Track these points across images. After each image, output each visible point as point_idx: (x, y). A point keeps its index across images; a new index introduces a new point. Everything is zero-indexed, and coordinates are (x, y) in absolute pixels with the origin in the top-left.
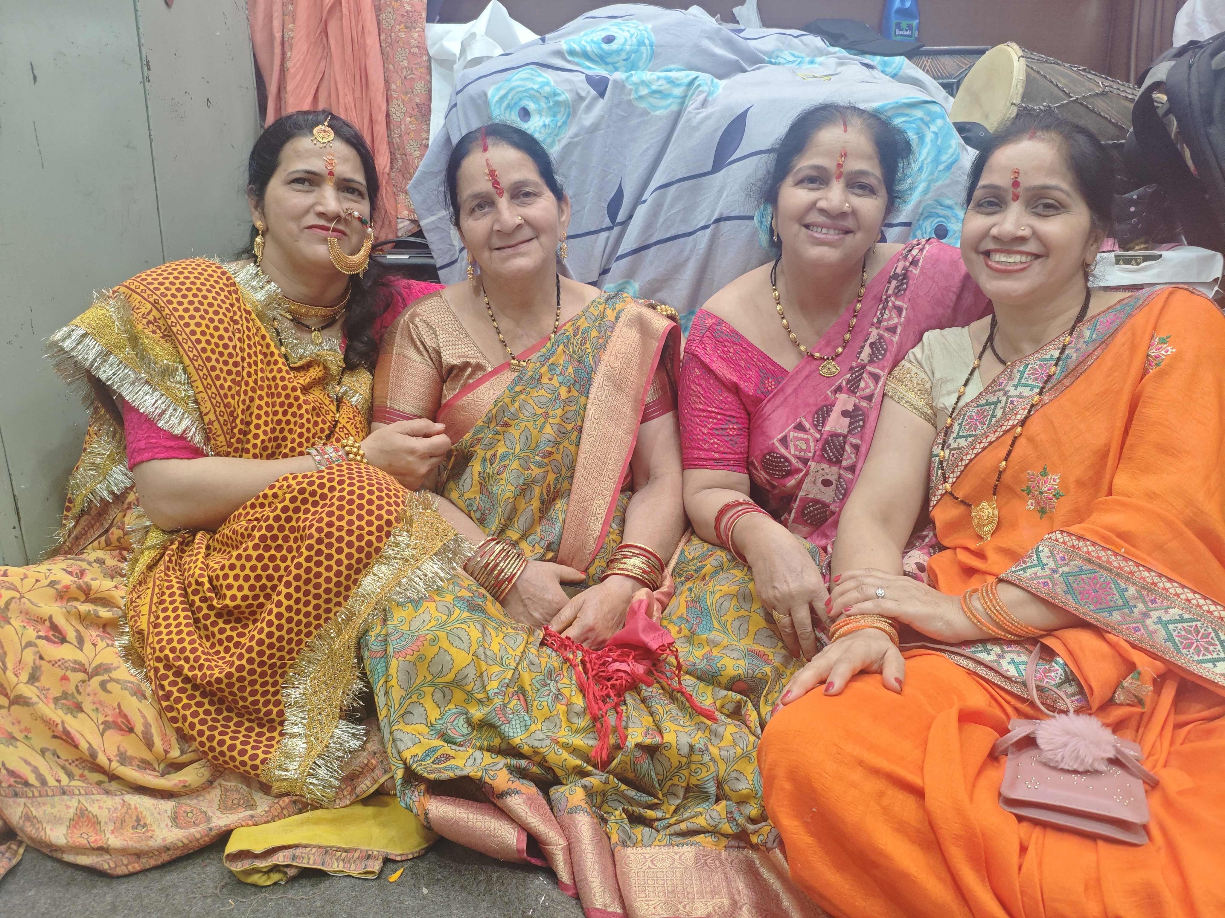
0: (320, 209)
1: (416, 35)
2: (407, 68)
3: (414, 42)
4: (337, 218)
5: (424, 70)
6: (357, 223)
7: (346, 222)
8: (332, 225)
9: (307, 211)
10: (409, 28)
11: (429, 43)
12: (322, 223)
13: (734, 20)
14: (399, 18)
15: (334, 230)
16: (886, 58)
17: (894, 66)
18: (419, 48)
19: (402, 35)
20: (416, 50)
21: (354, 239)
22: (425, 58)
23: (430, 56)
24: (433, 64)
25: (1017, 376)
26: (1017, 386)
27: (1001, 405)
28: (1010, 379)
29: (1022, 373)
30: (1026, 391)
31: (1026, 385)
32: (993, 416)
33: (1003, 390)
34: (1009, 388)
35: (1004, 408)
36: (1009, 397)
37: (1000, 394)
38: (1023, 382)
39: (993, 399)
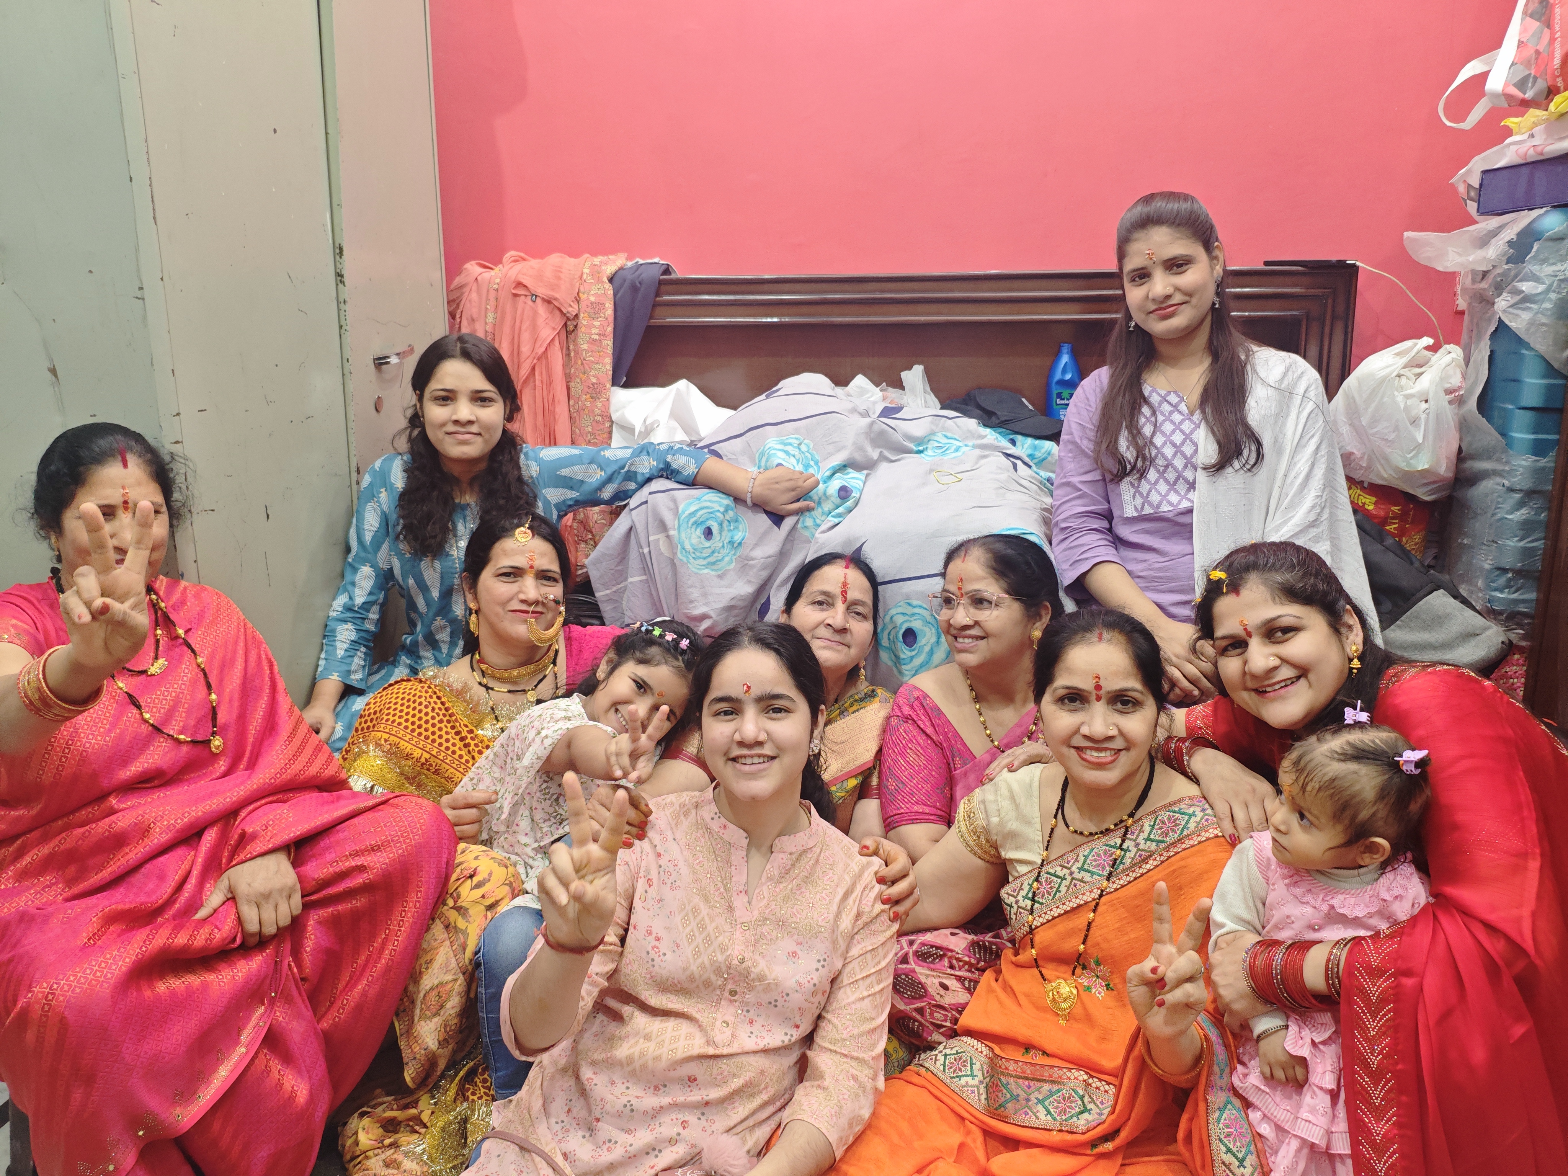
0: (522, 596)
1: (599, 405)
2: (592, 434)
3: (597, 411)
4: (537, 603)
5: (606, 435)
6: (552, 604)
7: (543, 604)
8: (531, 609)
9: (511, 599)
10: (594, 398)
11: (612, 409)
12: (524, 607)
13: (899, 385)
14: (586, 389)
15: (533, 612)
17: (1044, 451)
18: (602, 416)
19: (588, 404)
20: (599, 418)
21: (549, 616)
22: (607, 424)
23: (612, 422)
24: (614, 429)
25: (1082, 859)
26: (1081, 869)
27: (1066, 882)
28: (1077, 860)
29: (1086, 857)
30: (1087, 877)
31: (1088, 871)
32: (1058, 891)
33: (1069, 869)
34: (1074, 869)
35: (1068, 887)
36: (1073, 879)
37: (1066, 871)
38: (1086, 867)
39: (1061, 874)
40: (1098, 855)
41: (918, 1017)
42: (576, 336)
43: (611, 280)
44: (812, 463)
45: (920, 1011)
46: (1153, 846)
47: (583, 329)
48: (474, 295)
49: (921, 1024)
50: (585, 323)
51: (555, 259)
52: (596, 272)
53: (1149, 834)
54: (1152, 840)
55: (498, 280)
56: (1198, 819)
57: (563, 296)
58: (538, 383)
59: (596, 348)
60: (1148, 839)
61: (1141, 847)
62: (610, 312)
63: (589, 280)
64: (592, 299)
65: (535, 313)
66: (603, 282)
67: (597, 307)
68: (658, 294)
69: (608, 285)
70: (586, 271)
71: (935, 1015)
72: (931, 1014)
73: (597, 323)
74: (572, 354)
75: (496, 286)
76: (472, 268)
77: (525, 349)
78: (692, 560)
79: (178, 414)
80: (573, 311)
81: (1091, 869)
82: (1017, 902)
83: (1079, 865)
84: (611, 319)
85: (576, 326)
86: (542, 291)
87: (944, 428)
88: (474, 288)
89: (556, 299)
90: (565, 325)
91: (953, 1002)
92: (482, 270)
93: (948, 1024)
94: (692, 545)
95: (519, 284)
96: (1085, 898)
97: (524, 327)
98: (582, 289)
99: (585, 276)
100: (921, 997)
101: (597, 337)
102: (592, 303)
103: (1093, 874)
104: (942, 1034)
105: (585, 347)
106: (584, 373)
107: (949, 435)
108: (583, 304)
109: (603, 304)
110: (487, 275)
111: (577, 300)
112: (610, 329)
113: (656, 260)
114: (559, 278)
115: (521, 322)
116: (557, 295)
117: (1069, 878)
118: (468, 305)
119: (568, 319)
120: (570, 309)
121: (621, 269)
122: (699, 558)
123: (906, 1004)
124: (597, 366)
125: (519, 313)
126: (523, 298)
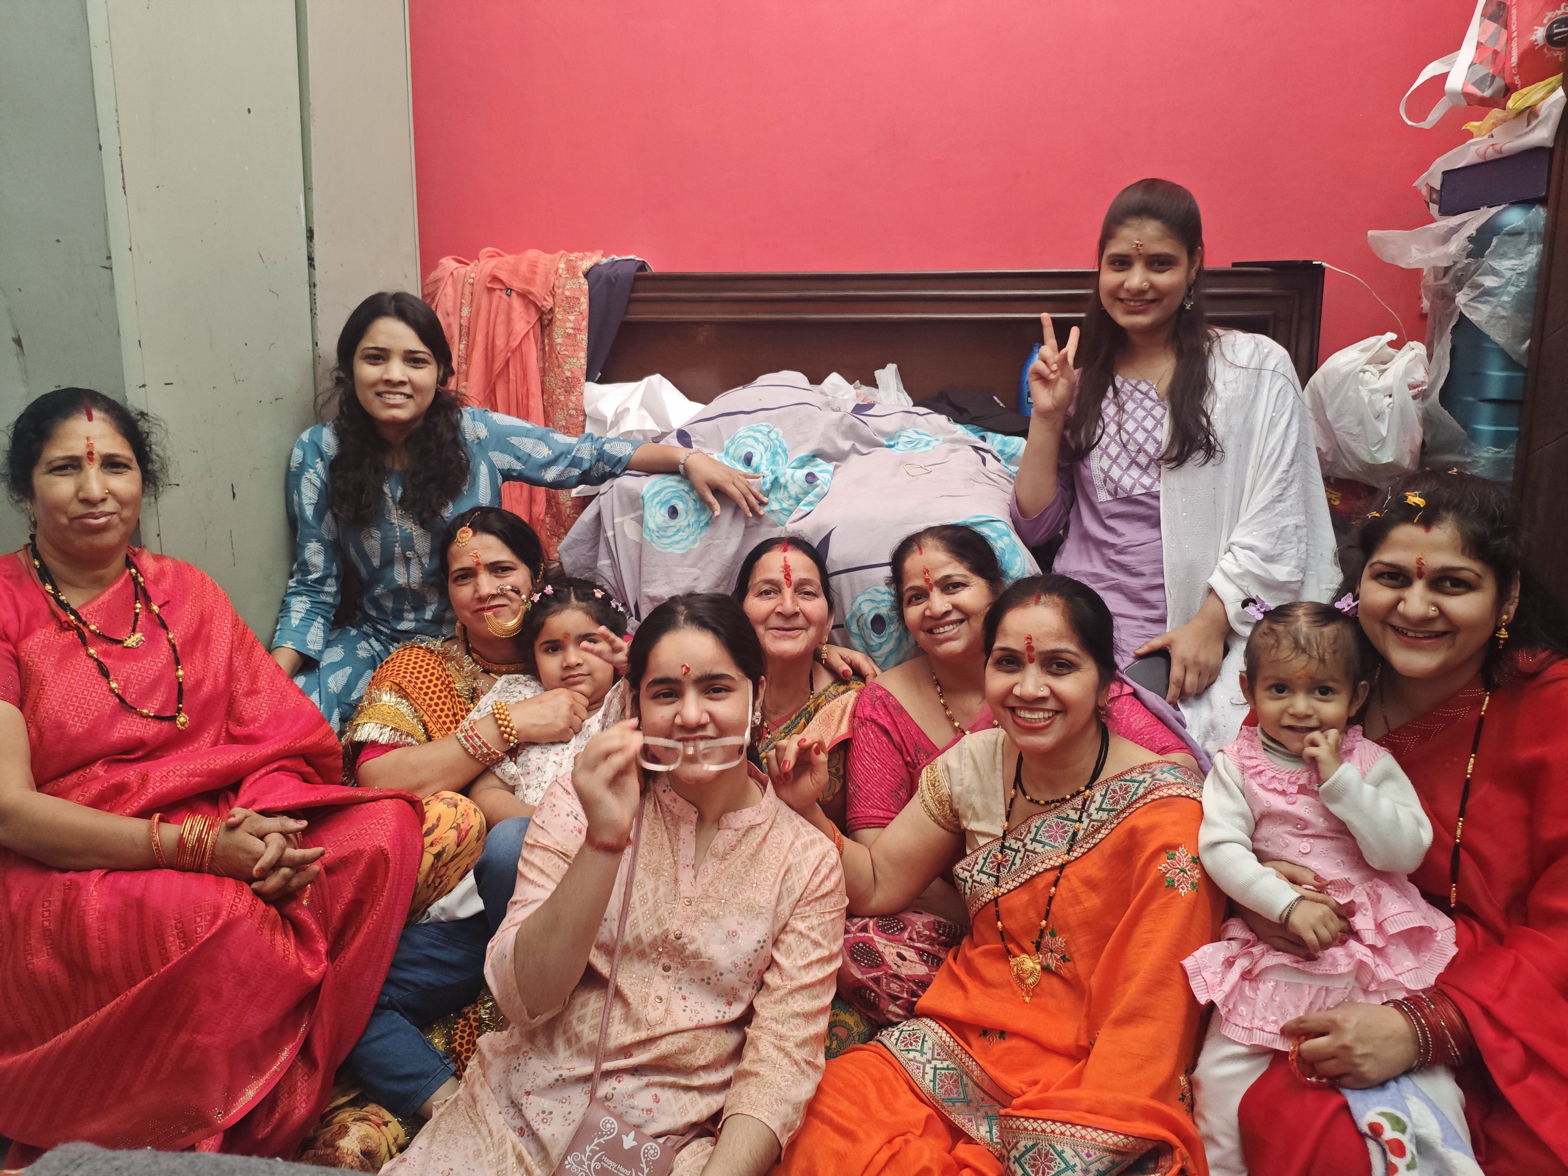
1: (573, 398)
3: (571, 405)
10: (568, 392)
11: (586, 403)
13: (872, 383)
14: (560, 383)
16: (1007, 438)
17: (1013, 446)
18: (576, 410)
19: (562, 398)
20: (573, 412)
22: (581, 418)
23: (585, 415)
24: (588, 423)
25: (1034, 830)
26: (1033, 840)
27: (1020, 855)
28: (1029, 832)
29: (1038, 828)
30: (1039, 848)
31: (1040, 842)
32: (1013, 864)
33: (1022, 841)
34: (1027, 841)
35: (1022, 859)
36: (1026, 850)
37: (1020, 844)
38: (1038, 838)
39: (1015, 847)
40: (1050, 826)
41: (875, 987)
42: (551, 331)
43: (586, 275)
44: (780, 450)
45: (877, 980)
46: (1104, 815)
47: (558, 323)
48: (449, 290)
49: (877, 995)
50: (559, 317)
51: (532, 253)
52: (571, 268)
53: (1101, 805)
54: (1104, 810)
55: (473, 275)
56: (1146, 785)
57: (538, 290)
58: (512, 376)
59: (569, 342)
60: (1099, 809)
61: (1093, 817)
62: (584, 306)
63: (564, 274)
64: (567, 293)
65: (510, 307)
66: (578, 277)
67: (571, 302)
68: (633, 290)
69: (583, 280)
70: (562, 265)
71: (892, 985)
72: (888, 984)
73: (572, 318)
74: (547, 348)
75: (471, 281)
76: (448, 263)
77: (500, 342)
78: (655, 539)
79: (144, 386)
80: (548, 304)
81: (1043, 839)
82: (972, 876)
83: (1031, 836)
84: (586, 313)
85: (551, 321)
86: (517, 285)
87: (915, 425)
88: (450, 282)
89: (531, 293)
90: (540, 319)
91: (910, 973)
92: (457, 265)
93: (905, 995)
94: (656, 524)
95: (495, 279)
96: (1037, 869)
97: (499, 321)
98: (557, 283)
99: (560, 271)
100: (877, 967)
101: (571, 331)
102: (567, 297)
103: (1044, 844)
104: (898, 1006)
105: (559, 341)
106: (559, 367)
107: (920, 431)
108: (558, 298)
109: (578, 299)
110: (463, 269)
111: (553, 295)
112: (585, 324)
113: (632, 257)
114: (534, 273)
115: (496, 316)
116: (533, 290)
117: (1023, 850)
118: (443, 299)
119: (543, 313)
120: (545, 303)
121: (597, 265)
122: (663, 537)
123: (863, 973)
124: (572, 360)
125: (494, 306)
126: (498, 292)
